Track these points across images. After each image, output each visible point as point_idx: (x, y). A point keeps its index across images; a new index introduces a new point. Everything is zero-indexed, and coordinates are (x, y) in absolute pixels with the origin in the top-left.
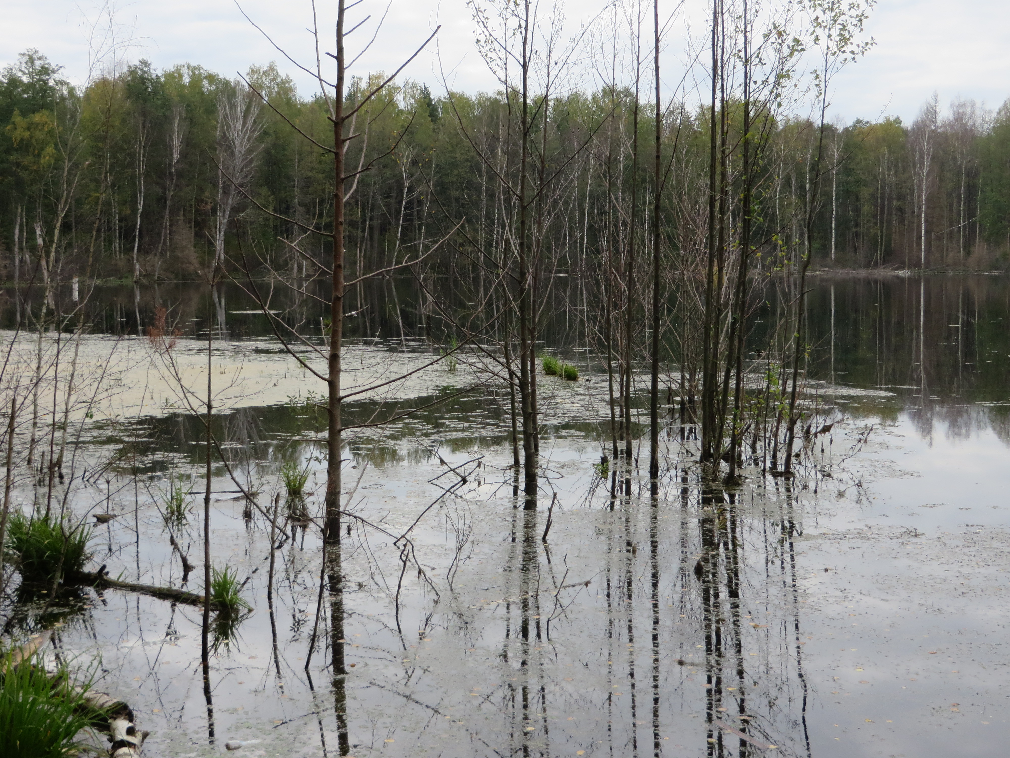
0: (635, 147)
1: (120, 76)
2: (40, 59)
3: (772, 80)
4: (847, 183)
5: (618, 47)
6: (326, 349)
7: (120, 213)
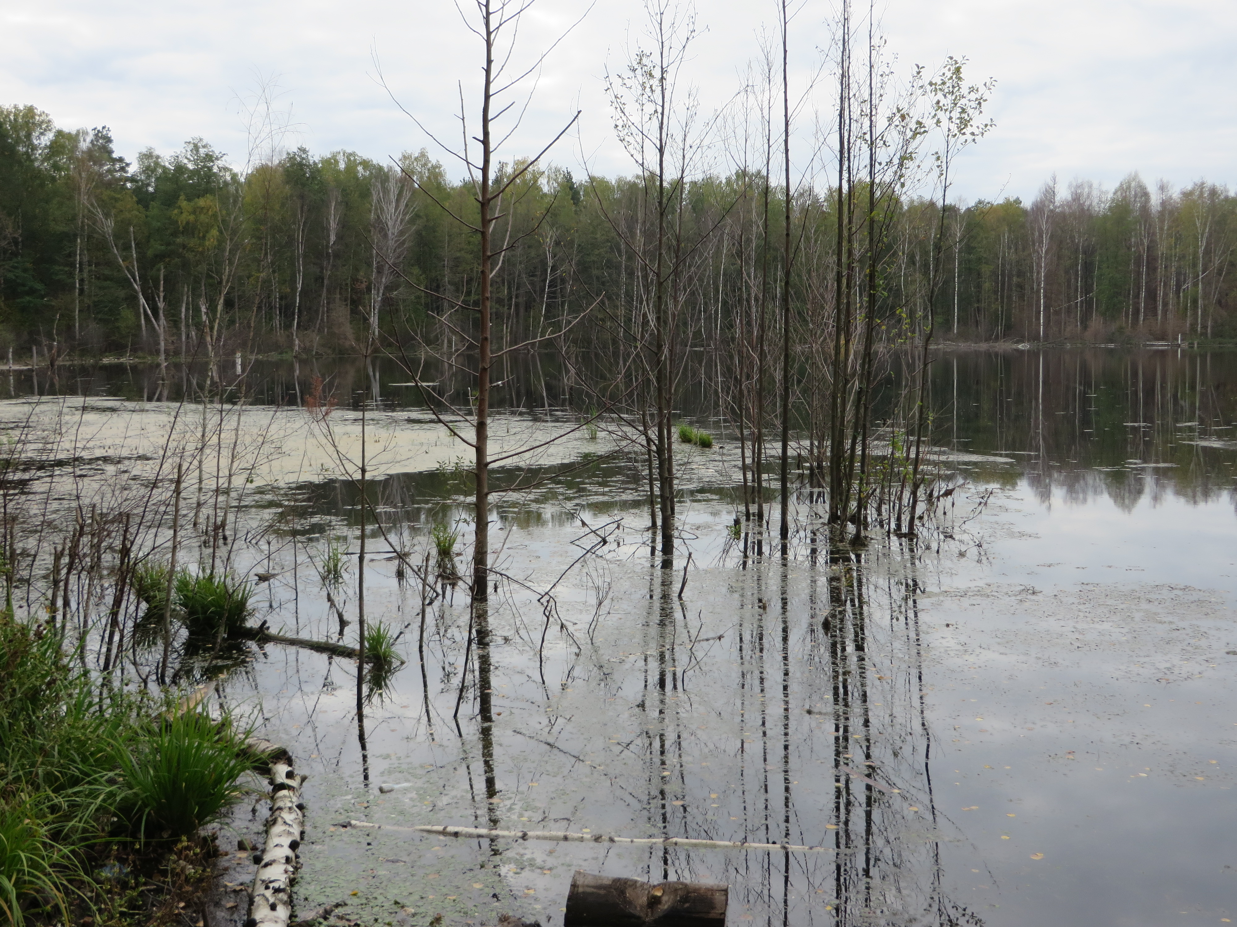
0: (766, 226)
1: (280, 162)
2: (204, 147)
3: (896, 161)
4: (969, 261)
5: (749, 131)
6: (474, 419)
7: (279, 292)
